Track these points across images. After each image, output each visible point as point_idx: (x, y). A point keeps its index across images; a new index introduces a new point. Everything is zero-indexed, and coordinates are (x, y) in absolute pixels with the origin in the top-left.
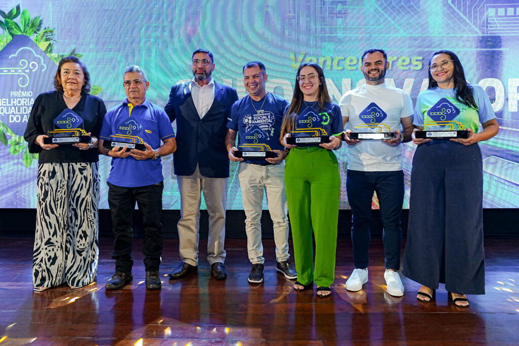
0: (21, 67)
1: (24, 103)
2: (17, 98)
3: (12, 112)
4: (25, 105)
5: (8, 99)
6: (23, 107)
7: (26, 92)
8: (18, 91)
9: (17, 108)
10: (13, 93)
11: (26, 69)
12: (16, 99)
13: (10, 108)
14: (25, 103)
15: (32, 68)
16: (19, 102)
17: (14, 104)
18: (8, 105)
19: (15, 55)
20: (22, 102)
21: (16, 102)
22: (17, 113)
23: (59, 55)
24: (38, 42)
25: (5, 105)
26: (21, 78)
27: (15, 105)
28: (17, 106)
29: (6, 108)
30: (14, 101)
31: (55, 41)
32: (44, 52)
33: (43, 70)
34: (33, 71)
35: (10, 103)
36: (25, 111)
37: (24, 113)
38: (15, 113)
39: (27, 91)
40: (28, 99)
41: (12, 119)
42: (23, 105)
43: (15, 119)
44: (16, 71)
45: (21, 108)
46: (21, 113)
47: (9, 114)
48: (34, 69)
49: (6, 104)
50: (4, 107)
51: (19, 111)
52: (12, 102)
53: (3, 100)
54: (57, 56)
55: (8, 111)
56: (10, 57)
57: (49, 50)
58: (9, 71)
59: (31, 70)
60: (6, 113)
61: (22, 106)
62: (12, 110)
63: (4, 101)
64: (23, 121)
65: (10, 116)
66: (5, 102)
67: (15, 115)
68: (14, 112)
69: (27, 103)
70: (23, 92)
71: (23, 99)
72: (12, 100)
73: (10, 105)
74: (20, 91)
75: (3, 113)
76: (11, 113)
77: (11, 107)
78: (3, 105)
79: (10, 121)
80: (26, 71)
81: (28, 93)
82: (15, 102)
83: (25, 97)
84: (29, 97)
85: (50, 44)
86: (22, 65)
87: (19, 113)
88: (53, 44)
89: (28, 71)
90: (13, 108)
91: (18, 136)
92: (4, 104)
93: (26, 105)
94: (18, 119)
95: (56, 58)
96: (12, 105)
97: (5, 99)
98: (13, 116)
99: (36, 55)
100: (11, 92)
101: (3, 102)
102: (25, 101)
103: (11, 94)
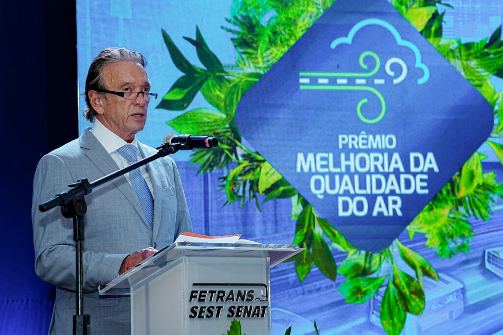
0: (363, 71)
1: (376, 167)
2: (356, 151)
3: (343, 188)
4: (377, 171)
5: (331, 156)
6: (374, 177)
7: (378, 137)
8: (358, 134)
9: (356, 177)
10: (344, 139)
11: (376, 76)
12: (352, 155)
13: (337, 178)
14: (379, 164)
15: (392, 74)
16: (363, 163)
17: (348, 167)
18: (332, 169)
19: (348, 40)
20: (370, 164)
21: (353, 162)
22: (358, 191)
23: (459, 42)
24: (403, 8)
25: (326, 170)
26: (365, 100)
27: (352, 170)
28: (356, 172)
29: (327, 177)
30: (347, 159)
31: (448, 5)
32: (421, 33)
33: (421, 81)
34: (396, 81)
35: (337, 164)
36: (379, 185)
37: (375, 191)
38: (352, 192)
39: (381, 134)
40: (386, 155)
41: (346, 207)
42: (373, 170)
43: (353, 207)
44: (351, 81)
45: (368, 177)
46: (369, 192)
47: (338, 195)
48: (397, 76)
49: (327, 166)
50: (323, 174)
51: (363, 186)
52: (344, 163)
53: (319, 156)
54: (456, 45)
55: (332, 186)
56: (333, 45)
57: (433, 29)
58: (333, 81)
59: (389, 79)
60: (330, 191)
61: (369, 172)
62: (345, 185)
63: (322, 159)
64: (375, 214)
65: (341, 200)
66: (325, 163)
67: (352, 197)
68: (350, 188)
69: (383, 165)
70: (371, 137)
71: (373, 155)
72: (343, 156)
73: (338, 170)
74: (363, 134)
75: (322, 191)
76: (341, 192)
77: (341, 175)
78: (320, 170)
79: (341, 213)
80: (377, 81)
81: (386, 139)
82: (351, 163)
83: (377, 150)
84: (386, 150)
85: (435, 16)
86: (365, 67)
87: (363, 192)
88: (443, 14)
89: (381, 82)
90: (346, 178)
91: (363, 253)
92: (322, 166)
93: (381, 170)
94: (360, 206)
95: (452, 51)
96: (343, 170)
97: (325, 155)
98: (348, 199)
99: (400, 41)
100: (340, 137)
101: (319, 163)
102: (376, 159)
103: (341, 142)
